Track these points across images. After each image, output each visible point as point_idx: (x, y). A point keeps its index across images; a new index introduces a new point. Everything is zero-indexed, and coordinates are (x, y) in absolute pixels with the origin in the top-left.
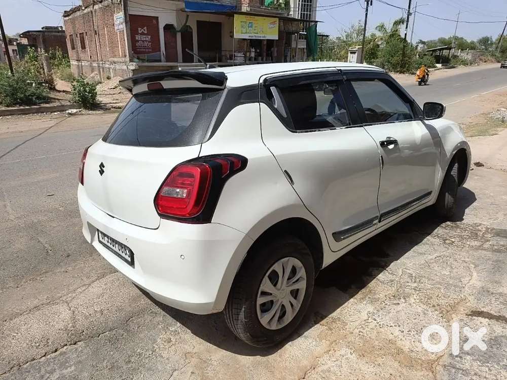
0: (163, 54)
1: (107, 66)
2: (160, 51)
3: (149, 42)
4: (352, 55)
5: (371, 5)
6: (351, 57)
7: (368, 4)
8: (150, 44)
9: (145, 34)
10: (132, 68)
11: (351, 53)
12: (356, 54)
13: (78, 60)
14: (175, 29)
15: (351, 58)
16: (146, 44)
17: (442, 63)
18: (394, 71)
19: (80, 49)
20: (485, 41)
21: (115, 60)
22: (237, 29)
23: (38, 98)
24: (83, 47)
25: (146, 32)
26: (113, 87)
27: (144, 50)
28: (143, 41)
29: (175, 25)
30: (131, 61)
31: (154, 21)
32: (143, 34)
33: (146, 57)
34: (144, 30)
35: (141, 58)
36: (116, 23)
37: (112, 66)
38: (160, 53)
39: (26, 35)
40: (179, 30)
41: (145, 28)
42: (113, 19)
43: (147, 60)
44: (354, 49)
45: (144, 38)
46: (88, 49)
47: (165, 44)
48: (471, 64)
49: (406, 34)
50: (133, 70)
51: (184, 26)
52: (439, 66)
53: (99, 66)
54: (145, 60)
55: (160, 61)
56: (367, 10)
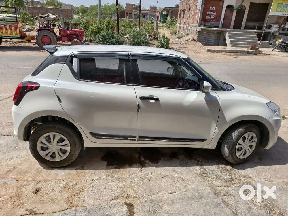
0: (221, 23)
1: (189, 28)
2: (220, 21)
3: (215, 15)
8: (215, 17)
9: (213, 11)
10: (198, 30)
13: (180, 24)
14: (234, 8)
16: (212, 16)
19: (182, 18)
21: (193, 25)
22: (273, 9)
23: (143, 43)
24: (183, 17)
25: (214, 10)
26: (186, 40)
27: (210, 20)
28: (211, 15)
29: (234, 6)
30: (199, 26)
31: (221, 4)
32: (212, 11)
33: (209, 24)
34: (214, 9)
35: (206, 25)
36: (198, 5)
37: (191, 28)
38: (220, 22)
39: (166, 9)
40: (236, 8)
41: (214, 7)
42: (197, 3)
43: (210, 26)
45: (212, 13)
46: (184, 18)
47: (225, 17)
50: (198, 31)
51: (240, 6)
53: (186, 28)
54: (208, 26)
55: (218, 27)
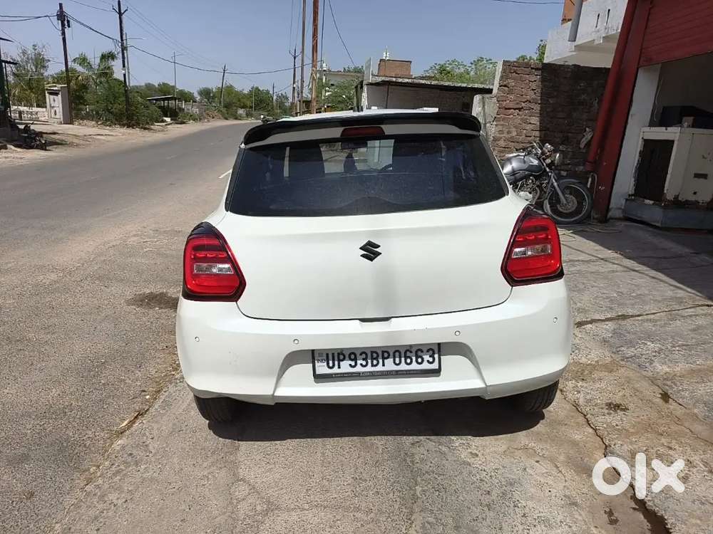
4: (52, 97)
5: (69, 26)
6: (52, 100)
7: (63, 25)
11: (50, 94)
12: (60, 96)
15: (52, 102)
17: (170, 117)
18: (119, 124)
20: (206, 93)
44: (55, 88)
48: (200, 119)
49: (125, 75)
52: (168, 119)
56: (63, 33)
